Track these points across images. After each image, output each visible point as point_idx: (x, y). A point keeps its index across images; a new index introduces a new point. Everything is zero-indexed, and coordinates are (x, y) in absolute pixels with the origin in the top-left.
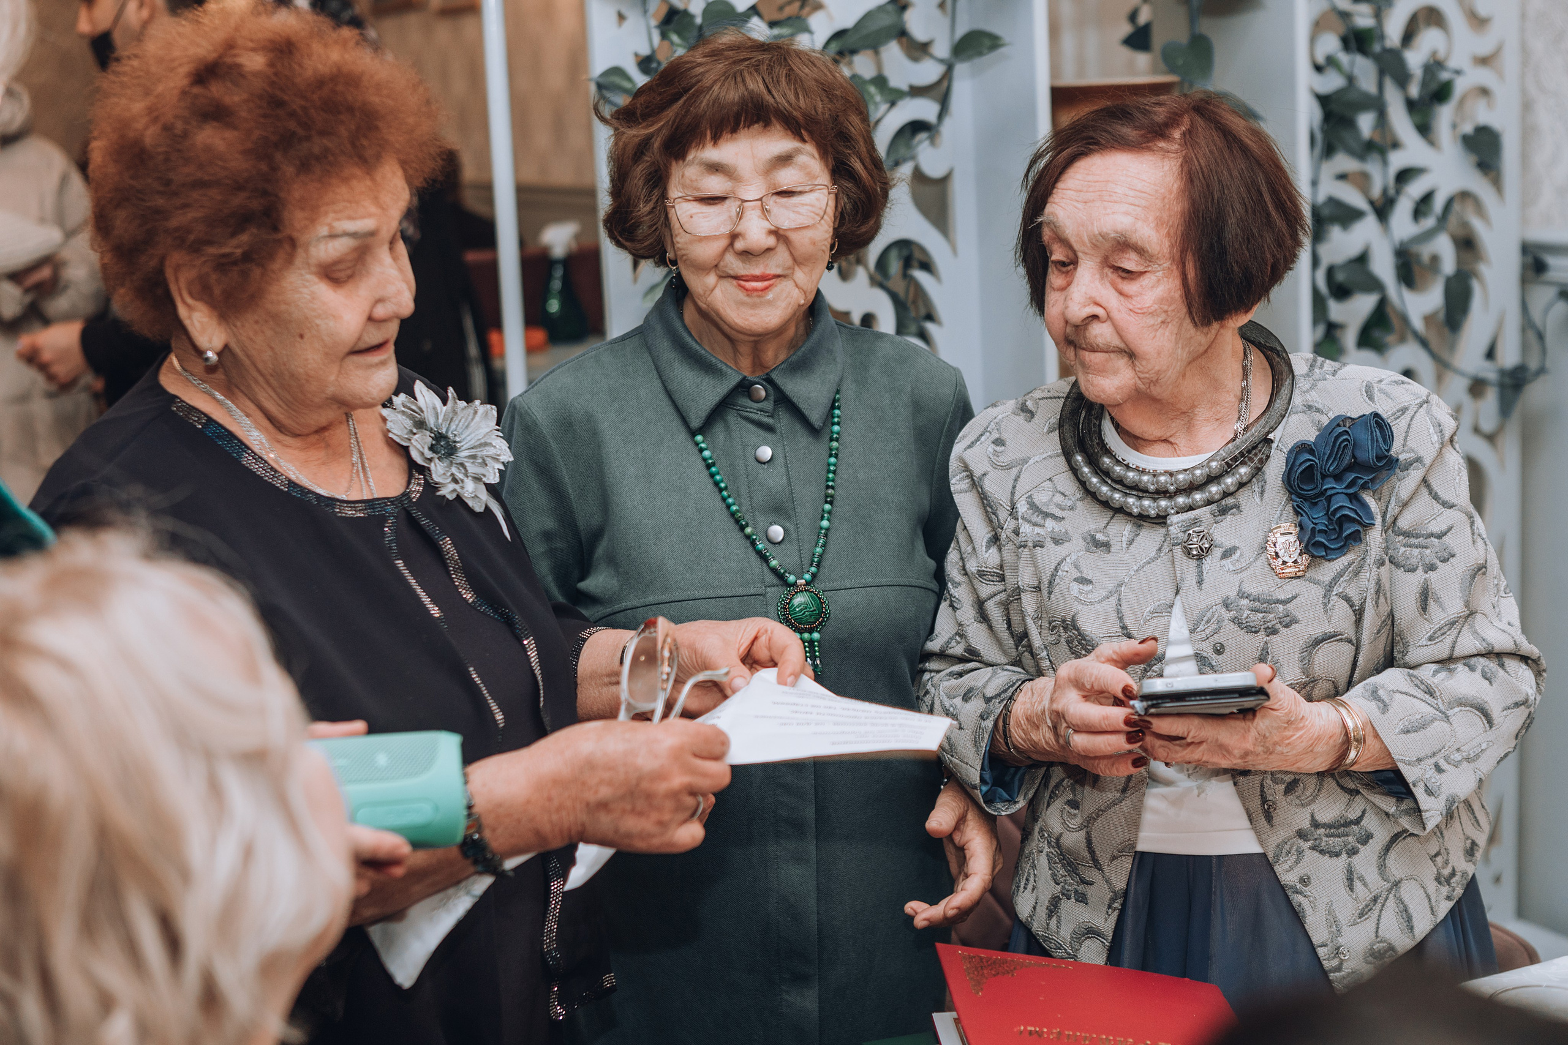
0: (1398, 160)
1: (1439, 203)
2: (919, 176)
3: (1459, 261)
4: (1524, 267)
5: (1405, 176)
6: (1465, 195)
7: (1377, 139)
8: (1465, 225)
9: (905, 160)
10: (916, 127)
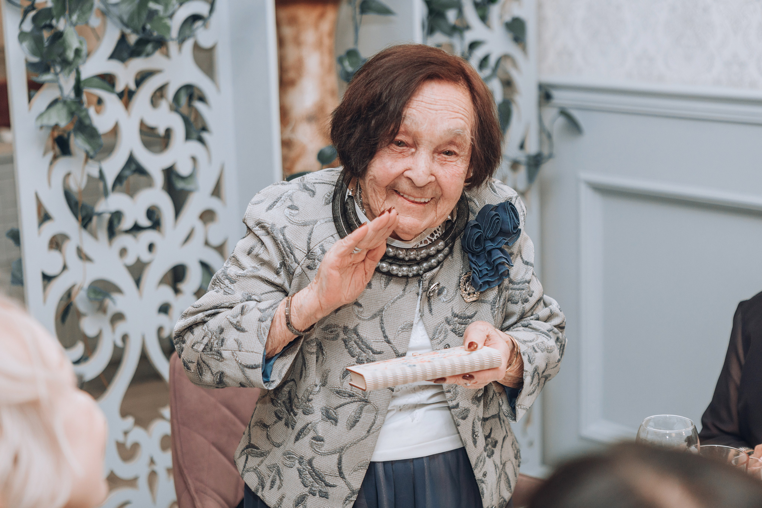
0: (470, 36)
1: (492, 61)
2: (197, 47)
3: (505, 94)
4: (540, 97)
5: (473, 45)
6: (506, 57)
7: (459, 24)
8: (506, 73)
9: (189, 37)
10: (195, 18)
